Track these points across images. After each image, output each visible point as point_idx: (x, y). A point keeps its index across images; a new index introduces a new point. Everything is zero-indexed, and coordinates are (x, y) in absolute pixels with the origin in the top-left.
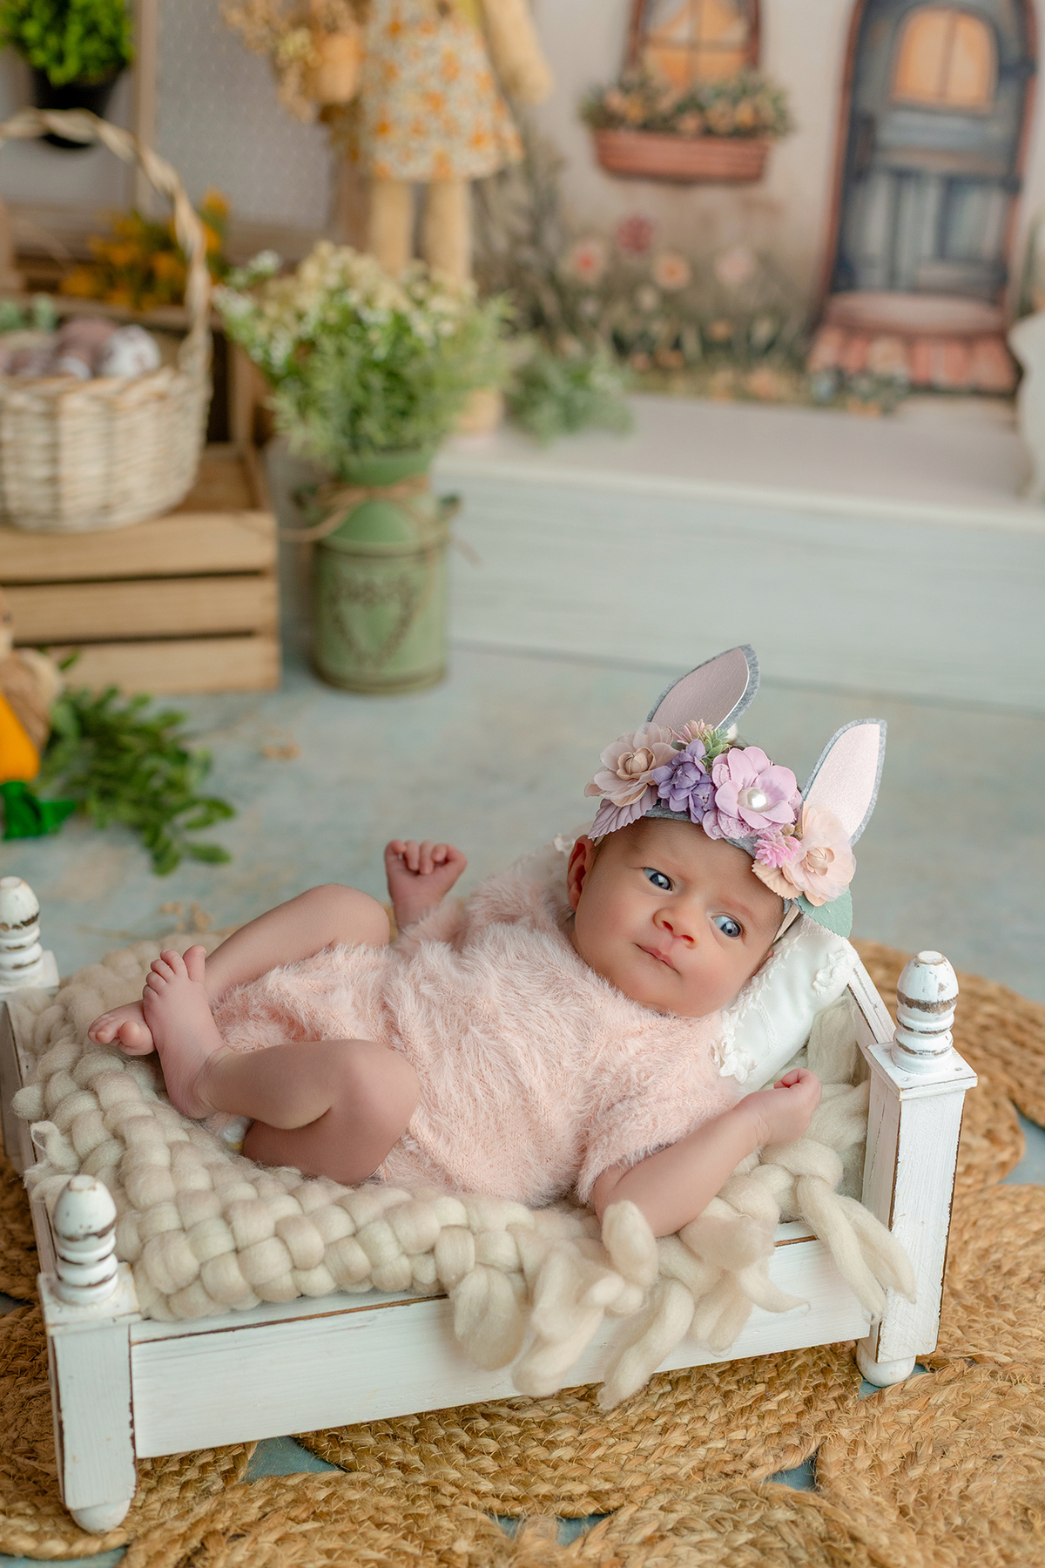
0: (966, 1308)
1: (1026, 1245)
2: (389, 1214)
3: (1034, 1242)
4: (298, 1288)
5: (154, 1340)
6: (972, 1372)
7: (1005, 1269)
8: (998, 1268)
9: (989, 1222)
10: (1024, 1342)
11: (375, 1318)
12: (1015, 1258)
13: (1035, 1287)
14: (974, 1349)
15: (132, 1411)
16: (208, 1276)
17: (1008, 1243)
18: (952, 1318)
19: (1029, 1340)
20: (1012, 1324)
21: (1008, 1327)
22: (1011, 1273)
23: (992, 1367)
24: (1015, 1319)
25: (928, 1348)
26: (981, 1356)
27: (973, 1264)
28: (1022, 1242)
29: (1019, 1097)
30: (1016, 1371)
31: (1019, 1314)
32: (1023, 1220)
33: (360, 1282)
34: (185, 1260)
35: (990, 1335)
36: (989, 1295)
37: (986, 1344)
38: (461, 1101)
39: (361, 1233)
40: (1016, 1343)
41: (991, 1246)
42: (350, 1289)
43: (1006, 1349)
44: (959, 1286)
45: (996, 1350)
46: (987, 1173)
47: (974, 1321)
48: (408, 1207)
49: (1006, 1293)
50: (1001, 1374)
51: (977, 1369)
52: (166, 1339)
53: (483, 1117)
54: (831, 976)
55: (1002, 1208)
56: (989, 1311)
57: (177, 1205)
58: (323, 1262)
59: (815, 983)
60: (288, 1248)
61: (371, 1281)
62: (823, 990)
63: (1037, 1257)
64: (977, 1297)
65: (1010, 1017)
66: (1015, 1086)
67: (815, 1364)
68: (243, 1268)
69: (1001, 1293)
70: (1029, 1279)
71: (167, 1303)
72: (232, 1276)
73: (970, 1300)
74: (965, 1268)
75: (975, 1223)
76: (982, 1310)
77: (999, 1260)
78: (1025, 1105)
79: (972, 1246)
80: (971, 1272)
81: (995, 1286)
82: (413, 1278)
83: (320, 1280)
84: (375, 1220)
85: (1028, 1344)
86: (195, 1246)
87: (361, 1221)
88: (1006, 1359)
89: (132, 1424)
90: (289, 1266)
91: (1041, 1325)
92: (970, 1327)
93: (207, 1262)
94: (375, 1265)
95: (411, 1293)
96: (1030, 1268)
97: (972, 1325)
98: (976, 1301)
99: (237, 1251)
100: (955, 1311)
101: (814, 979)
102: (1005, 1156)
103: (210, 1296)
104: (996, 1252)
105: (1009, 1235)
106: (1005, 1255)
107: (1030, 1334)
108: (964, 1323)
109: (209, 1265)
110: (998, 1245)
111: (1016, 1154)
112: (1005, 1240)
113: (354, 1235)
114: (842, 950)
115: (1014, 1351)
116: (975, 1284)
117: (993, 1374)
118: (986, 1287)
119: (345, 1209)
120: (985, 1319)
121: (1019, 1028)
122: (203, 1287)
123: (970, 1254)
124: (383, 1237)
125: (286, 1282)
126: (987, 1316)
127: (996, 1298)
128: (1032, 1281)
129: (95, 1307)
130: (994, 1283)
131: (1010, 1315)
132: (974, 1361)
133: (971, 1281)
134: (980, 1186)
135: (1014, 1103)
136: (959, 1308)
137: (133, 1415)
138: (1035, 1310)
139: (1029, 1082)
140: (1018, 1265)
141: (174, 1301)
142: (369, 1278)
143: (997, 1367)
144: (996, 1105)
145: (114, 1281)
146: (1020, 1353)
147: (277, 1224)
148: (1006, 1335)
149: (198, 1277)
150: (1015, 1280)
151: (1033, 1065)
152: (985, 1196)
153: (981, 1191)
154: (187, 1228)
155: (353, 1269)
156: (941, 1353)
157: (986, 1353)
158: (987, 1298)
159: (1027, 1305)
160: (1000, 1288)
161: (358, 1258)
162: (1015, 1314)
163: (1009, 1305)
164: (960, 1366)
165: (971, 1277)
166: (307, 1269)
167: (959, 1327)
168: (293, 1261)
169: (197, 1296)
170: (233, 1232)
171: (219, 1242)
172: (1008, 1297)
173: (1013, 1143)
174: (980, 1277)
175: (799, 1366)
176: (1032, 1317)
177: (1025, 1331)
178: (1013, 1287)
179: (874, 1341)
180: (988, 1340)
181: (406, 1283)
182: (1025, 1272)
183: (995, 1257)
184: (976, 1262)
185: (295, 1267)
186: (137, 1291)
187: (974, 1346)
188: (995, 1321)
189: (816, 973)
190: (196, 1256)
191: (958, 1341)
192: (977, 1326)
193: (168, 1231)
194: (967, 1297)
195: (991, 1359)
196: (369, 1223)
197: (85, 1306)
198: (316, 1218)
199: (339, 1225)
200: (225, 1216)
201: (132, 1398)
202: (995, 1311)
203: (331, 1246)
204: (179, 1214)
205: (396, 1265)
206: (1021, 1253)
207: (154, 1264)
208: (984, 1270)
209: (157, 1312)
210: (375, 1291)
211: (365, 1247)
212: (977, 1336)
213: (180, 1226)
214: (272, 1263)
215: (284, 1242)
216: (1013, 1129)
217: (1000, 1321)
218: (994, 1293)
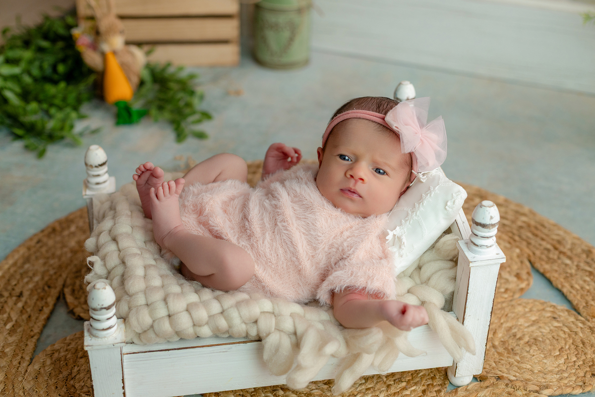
0: (498, 353)
1: (528, 326)
2: (238, 305)
3: (532, 325)
4: (196, 334)
5: (134, 353)
6: (498, 383)
7: (518, 337)
8: (515, 336)
9: (513, 315)
10: (523, 371)
11: (231, 348)
12: (523, 332)
13: (530, 346)
14: (499, 373)
15: (123, 382)
16: (156, 326)
17: (521, 325)
18: (492, 357)
19: (525, 370)
20: (518, 362)
21: (516, 363)
22: (520, 339)
23: (507, 381)
24: (519, 360)
25: (479, 371)
26: (502, 376)
27: (504, 334)
28: (527, 325)
29: (532, 259)
30: (517, 384)
31: (522, 358)
32: (528, 315)
33: (224, 333)
34: (147, 320)
35: (508, 367)
36: (510, 348)
37: (506, 370)
38: (271, 255)
39: (225, 312)
40: (519, 371)
41: (513, 326)
42: (220, 335)
43: (514, 373)
44: (497, 343)
45: (509, 374)
46: (514, 293)
47: (502, 359)
48: (246, 302)
49: (517, 348)
50: (510, 385)
51: (500, 382)
52: (139, 353)
53: (281, 262)
54: (454, 204)
55: (519, 309)
56: (508, 355)
57: (145, 294)
58: (207, 323)
59: (447, 207)
60: (191, 317)
61: (229, 333)
62: (450, 210)
63: (533, 332)
64: (504, 349)
65: (533, 223)
66: (531, 254)
67: (429, 375)
68: (171, 324)
69: (515, 347)
70: (528, 342)
71: (139, 337)
72: (166, 326)
73: (501, 350)
74: (500, 335)
75: (507, 315)
76: (505, 354)
77: (516, 333)
78: (535, 263)
79: (504, 325)
80: (503, 337)
81: (513, 344)
82: (247, 333)
83: (206, 331)
84: (231, 307)
85: (524, 372)
86: (151, 314)
87: (225, 307)
88: (514, 378)
89: (123, 388)
90: (193, 324)
91: (531, 363)
92: (499, 362)
93: (156, 320)
94: (230, 327)
95: (247, 339)
96: (529, 337)
97: (500, 361)
98: (503, 350)
99: (169, 316)
100: (494, 355)
101: (446, 205)
102: (523, 285)
103: (157, 335)
104: (515, 328)
105: (521, 321)
106: (518, 330)
107: (525, 367)
108: (497, 360)
109: (157, 321)
110: (516, 326)
111: (528, 285)
112: (519, 323)
113: (222, 313)
114: (459, 191)
115: (518, 374)
116: (504, 343)
117: (507, 385)
118: (509, 344)
119: (219, 301)
120: (506, 359)
121: (536, 228)
122: (154, 330)
123: (503, 329)
124: (234, 314)
125: (191, 331)
126: (508, 357)
127: (512, 349)
128: (529, 343)
129: (106, 339)
130: (512, 343)
131: (518, 358)
132: (499, 378)
133: (502, 341)
134: (510, 298)
135: (530, 261)
136: (496, 353)
137: (124, 384)
138: (529, 356)
139: (538, 253)
140: (524, 335)
141: (142, 336)
142: (228, 332)
143: (509, 382)
144: (522, 262)
145: (115, 328)
146: (520, 376)
147: (188, 305)
148: (515, 367)
149: (152, 326)
150: (522, 342)
151: (540, 245)
152: (513, 303)
153: (511, 301)
154: (149, 303)
155: (220, 328)
156: (485, 373)
157: (505, 375)
158: (508, 349)
159: (526, 354)
160: (515, 345)
161: (223, 323)
162: (520, 358)
163: (518, 354)
164: (493, 380)
165: (502, 340)
166: (200, 326)
167: (494, 362)
168: (193, 322)
169: (151, 335)
170: (168, 307)
171: (162, 312)
172: (518, 350)
173: (528, 280)
174: (506, 340)
175: (422, 375)
176: (527, 359)
177: (524, 366)
178: (521, 345)
179: (455, 367)
180: (507, 369)
181: (244, 335)
182: (526, 339)
183: (514, 331)
184: (505, 333)
185: (194, 325)
186: (126, 332)
187: (500, 371)
188: (511, 360)
189: (447, 202)
190: (151, 318)
191: (493, 368)
192: (502, 362)
193: (140, 306)
194: (500, 348)
195: (507, 378)
196: (229, 308)
197: (101, 338)
198: (205, 304)
199: (216, 307)
200: (165, 300)
201: (123, 377)
202: (511, 356)
203: (211, 317)
204: (146, 298)
205: (240, 327)
206: (526, 330)
207: (133, 320)
208: (508, 336)
209: (135, 341)
210: (230, 337)
211: (227, 319)
212: (502, 366)
213: (146, 303)
214: (185, 322)
215: (190, 314)
216: (528, 273)
217: (513, 360)
218: (512, 347)
